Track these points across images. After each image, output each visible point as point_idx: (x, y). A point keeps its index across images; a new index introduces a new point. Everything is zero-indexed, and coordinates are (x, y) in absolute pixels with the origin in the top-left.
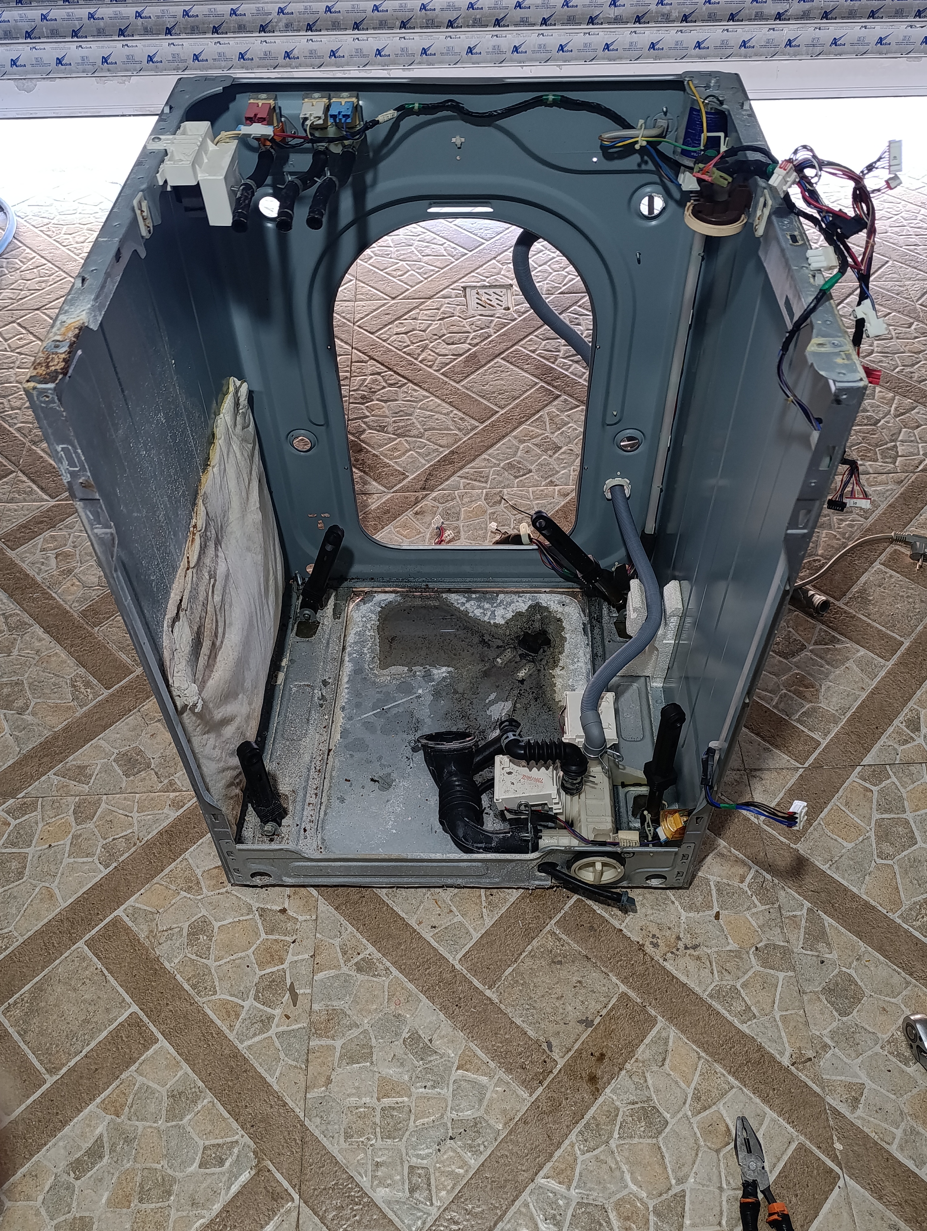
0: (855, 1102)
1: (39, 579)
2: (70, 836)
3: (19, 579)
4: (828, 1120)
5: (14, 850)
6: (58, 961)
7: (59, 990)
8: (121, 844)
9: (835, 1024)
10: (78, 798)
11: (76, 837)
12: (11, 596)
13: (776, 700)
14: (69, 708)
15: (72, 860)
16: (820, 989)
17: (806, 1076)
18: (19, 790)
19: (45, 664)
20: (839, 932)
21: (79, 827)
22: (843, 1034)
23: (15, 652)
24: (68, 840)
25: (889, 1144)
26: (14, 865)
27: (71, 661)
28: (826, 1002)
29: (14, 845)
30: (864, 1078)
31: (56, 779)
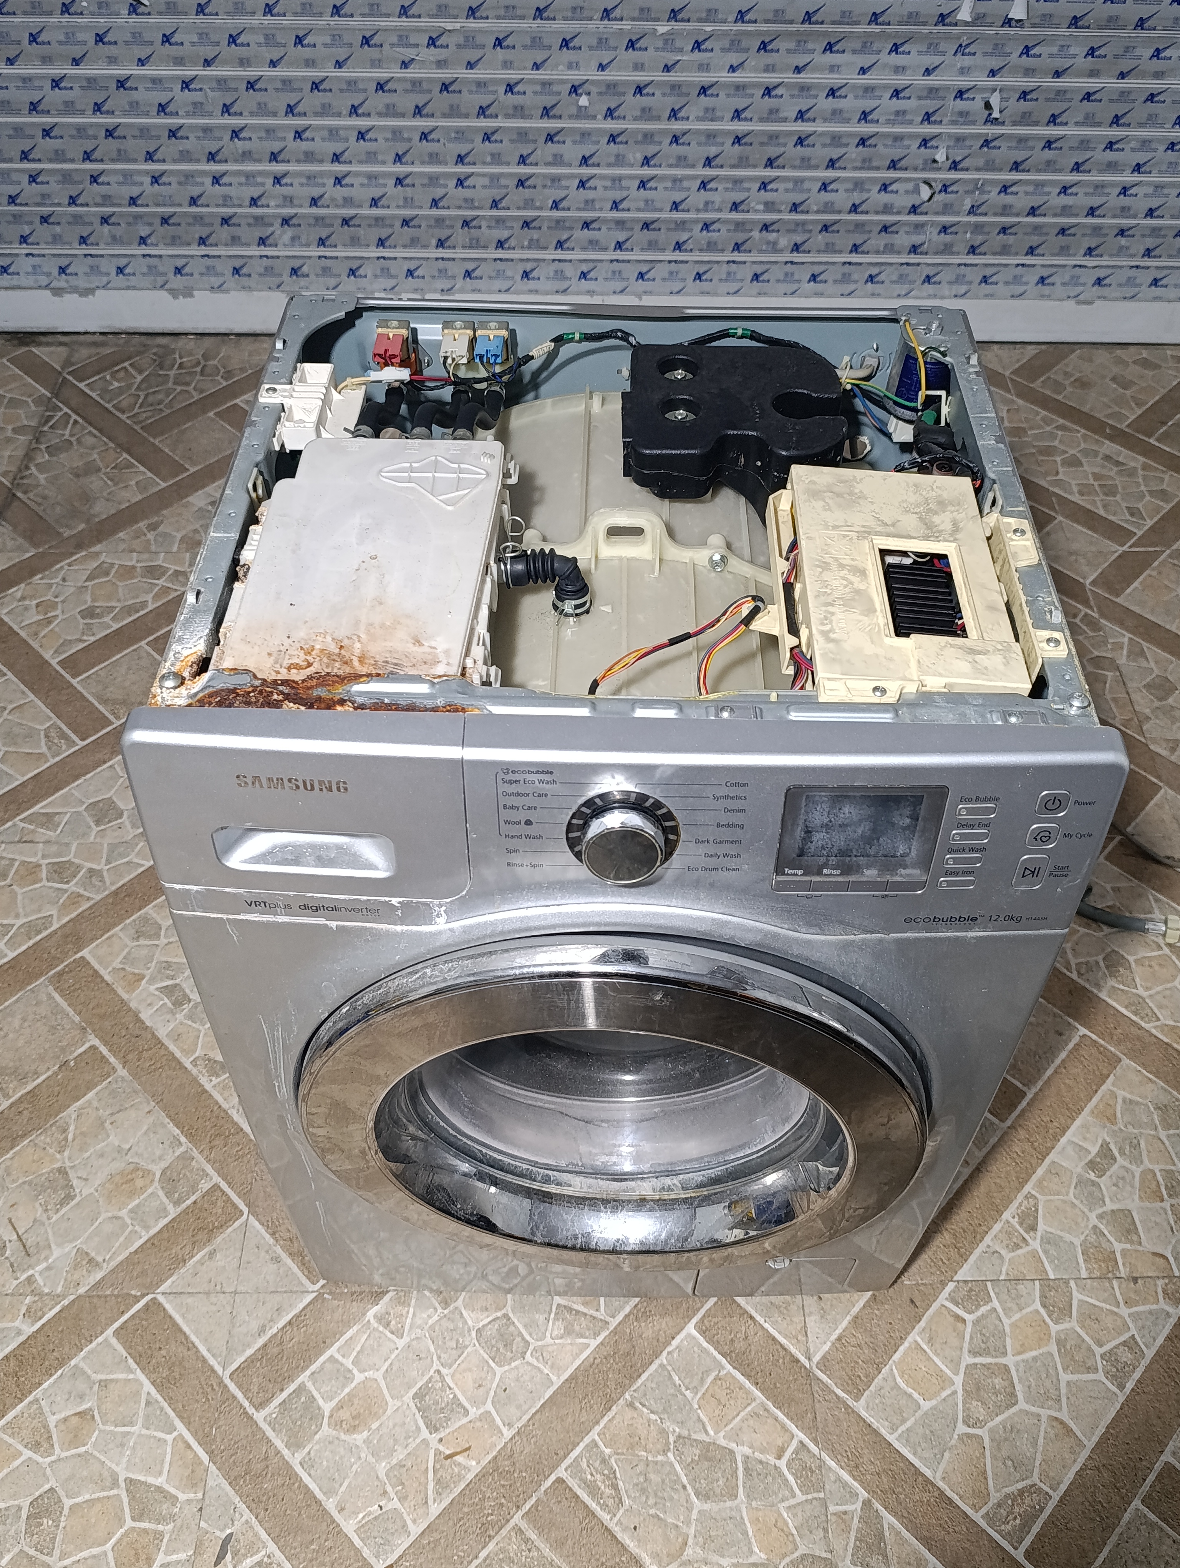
20: (902, 1538)
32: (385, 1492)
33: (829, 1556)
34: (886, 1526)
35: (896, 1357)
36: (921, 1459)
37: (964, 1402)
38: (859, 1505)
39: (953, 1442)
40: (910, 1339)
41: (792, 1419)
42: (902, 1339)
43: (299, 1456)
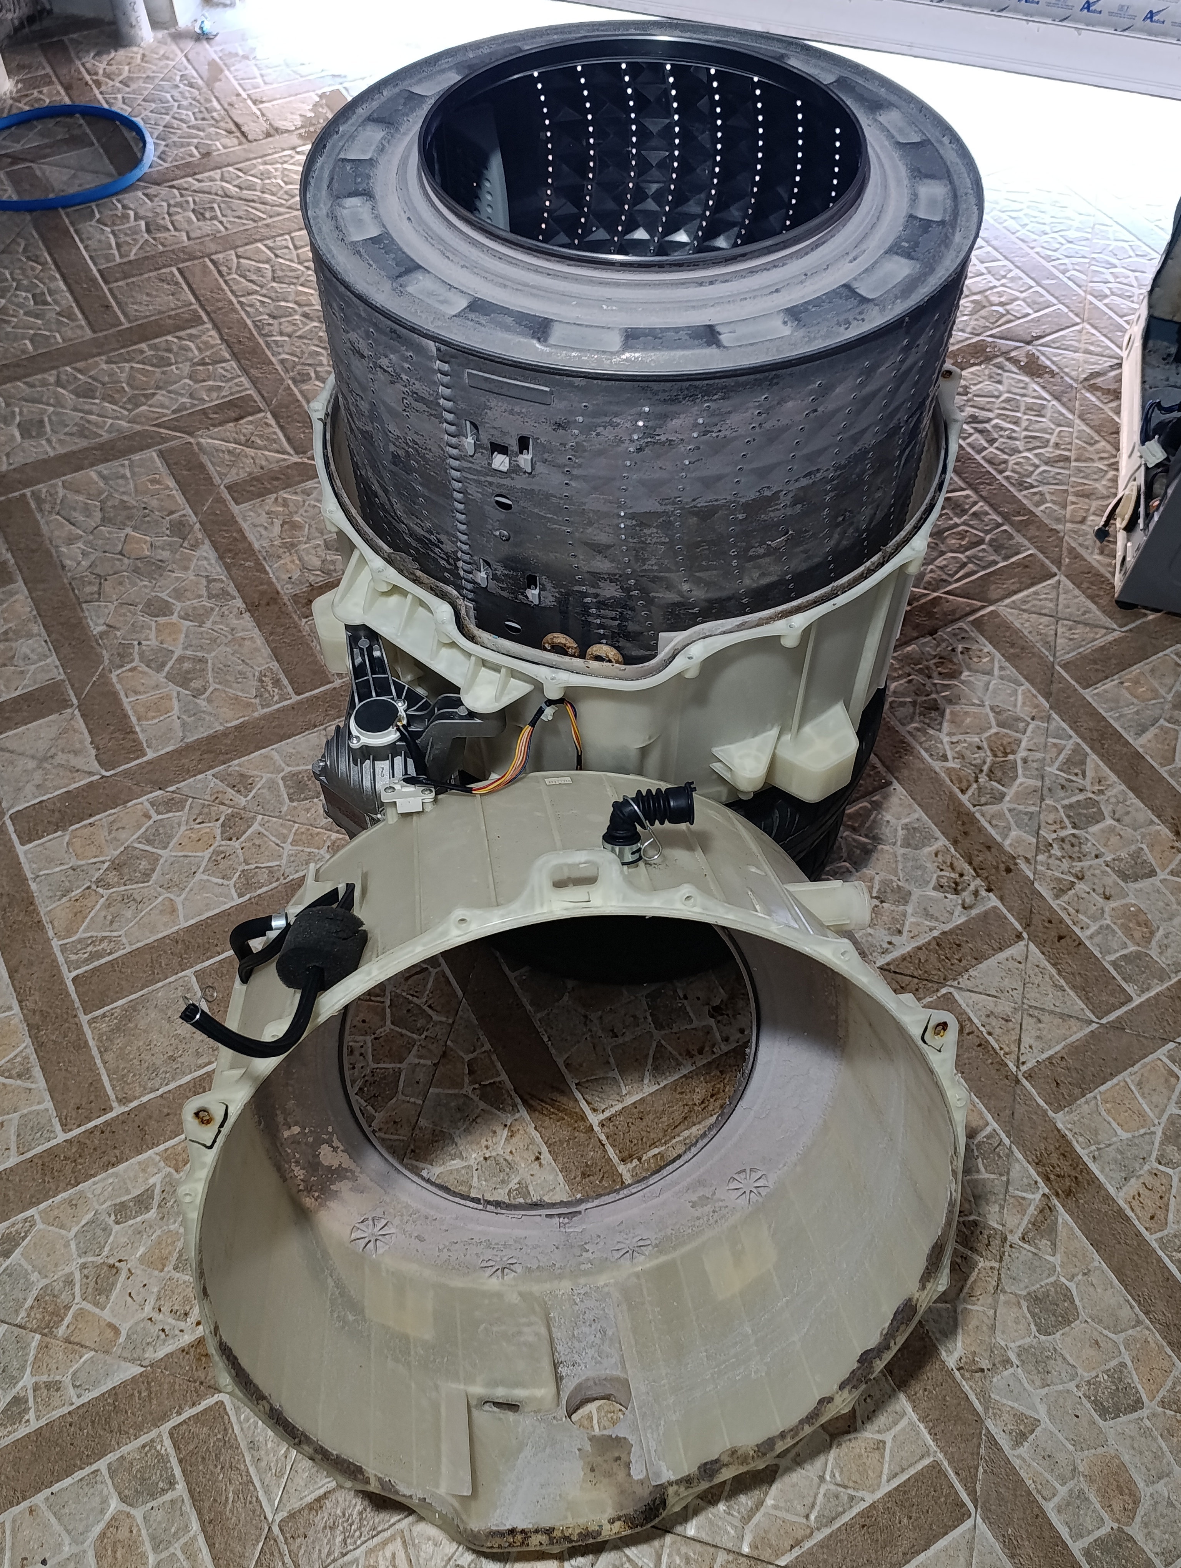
0: (1020, 1438)
1: (256, 546)
2: (211, 849)
3: (235, 539)
4: (979, 1446)
5: (148, 848)
6: (160, 984)
7: (153, 1016)
8: (263, 877)
9: (1028, 1340)
10: (230, 810)
11: (216, 853)
12: (221, 557)
13: (1093, 928)
14: (249, 705)
15: (205, 877)
16: (1024, 1293)
17: (971, 1387)
18: (172, 782)
19: (236, 647)
20: (1073, 1233)
21: (223, 843)
22: (1034, 1354)
23: (208, 624)
24: (207, 854)
25: (1045, 1499)
26: (144, 865)
27: (266, 651)
28: (1026, 1311)
29: (149, 842)
30: (1042, 1413)
31: (213, 783)
32: (608, 1063)
33: (1000, 1228)
34: (1060, 1220)
35: (1102, 1088)
36: (1106, 1177)
37: (1162, 1143)
38: (1038, 1196)
39: (1141, 1172)
40: (1119, 1077)
41: (989, 1111)
42: (1112, 1075)
43: (539, 1015)
